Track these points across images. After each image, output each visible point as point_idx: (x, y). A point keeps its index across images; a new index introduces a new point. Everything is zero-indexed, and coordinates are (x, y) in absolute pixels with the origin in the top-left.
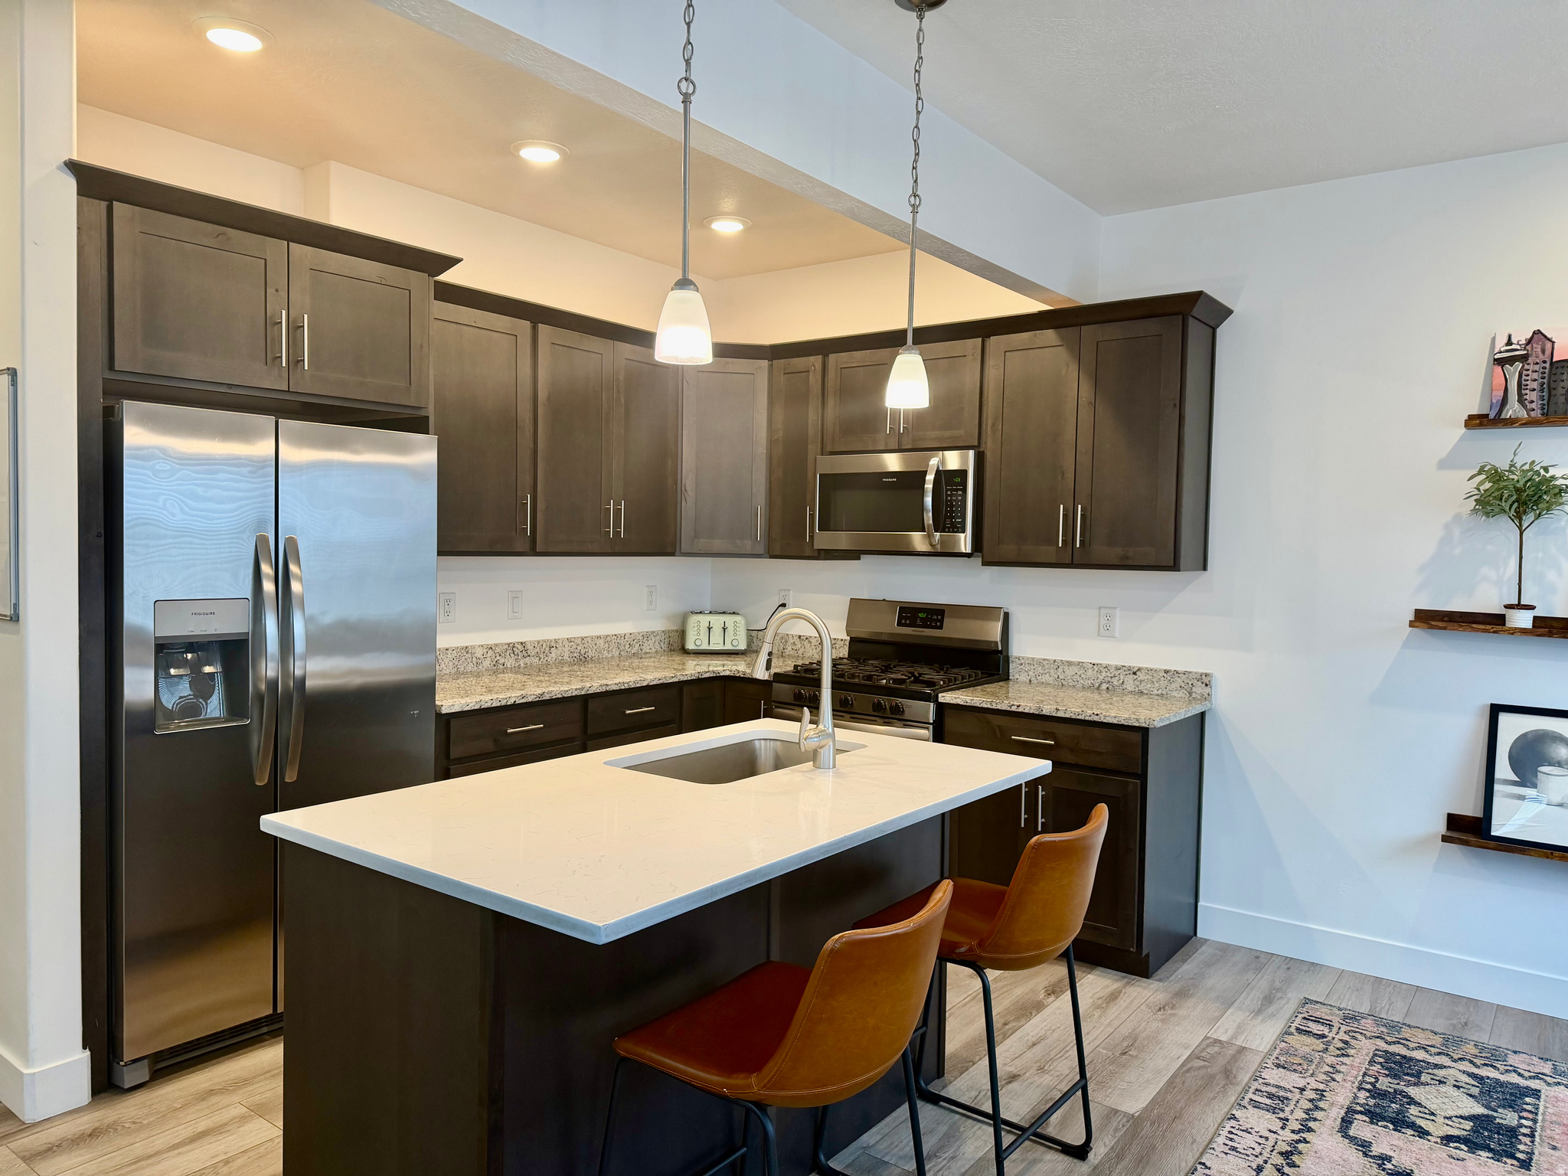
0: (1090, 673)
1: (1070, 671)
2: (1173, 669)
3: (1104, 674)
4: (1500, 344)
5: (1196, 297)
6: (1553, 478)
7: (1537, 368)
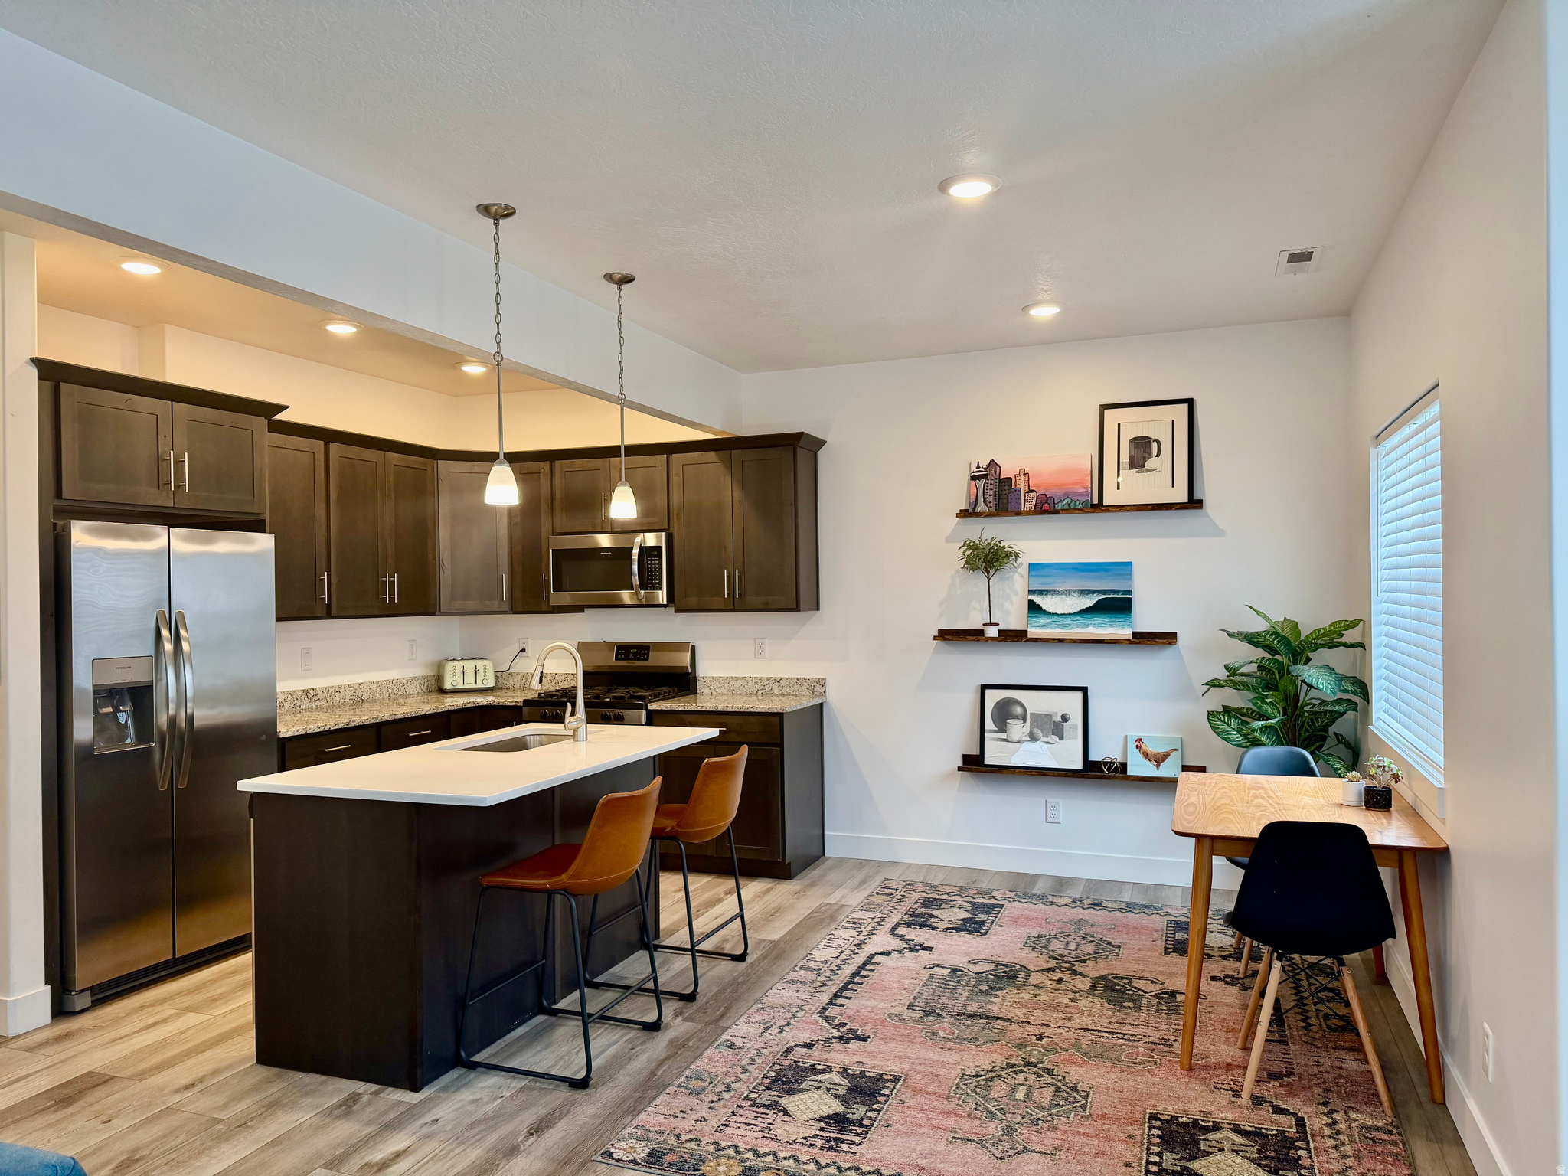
0: (750, 684)
1: (738, 684)
2: (802, 677)
3: (759, 684)
4: (974, 468)
5: (800, 435)
6: (1004, 547)
7: (992, 482)
